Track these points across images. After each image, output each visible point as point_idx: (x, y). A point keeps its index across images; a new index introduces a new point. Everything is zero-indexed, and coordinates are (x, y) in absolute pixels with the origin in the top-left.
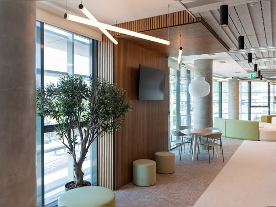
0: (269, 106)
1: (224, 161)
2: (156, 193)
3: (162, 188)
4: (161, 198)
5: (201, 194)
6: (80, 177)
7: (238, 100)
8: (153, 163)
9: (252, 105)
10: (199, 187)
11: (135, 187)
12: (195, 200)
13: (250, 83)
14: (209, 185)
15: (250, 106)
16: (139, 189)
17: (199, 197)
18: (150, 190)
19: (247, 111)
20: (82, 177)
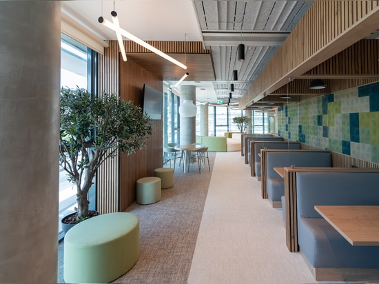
0: (228, 126)
1: (210, 170)
2: (165, 208)
3: (169, 202)
4: (172, 211)
5: (205, 200)
6: (85, 207)
7: (207, 121)
8: (158, 180)
9: (217, 124)
10: (200, 194)
11: (141, 206)
12: (203, 206)
13: (215, 107)
14: (207, 191)
15: (215, 126)
16: (147, 208)
17: (204, 203)
18: (157, 206)
19: (213, 129)
20: (87, 207)
